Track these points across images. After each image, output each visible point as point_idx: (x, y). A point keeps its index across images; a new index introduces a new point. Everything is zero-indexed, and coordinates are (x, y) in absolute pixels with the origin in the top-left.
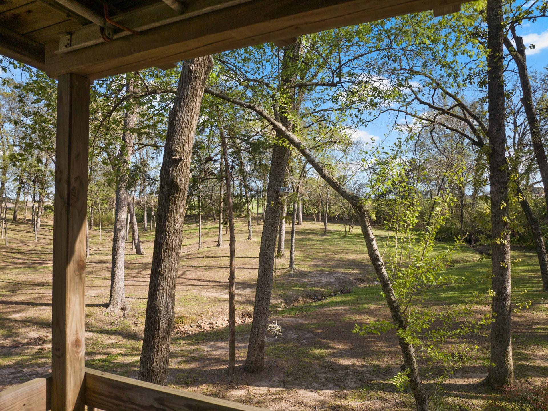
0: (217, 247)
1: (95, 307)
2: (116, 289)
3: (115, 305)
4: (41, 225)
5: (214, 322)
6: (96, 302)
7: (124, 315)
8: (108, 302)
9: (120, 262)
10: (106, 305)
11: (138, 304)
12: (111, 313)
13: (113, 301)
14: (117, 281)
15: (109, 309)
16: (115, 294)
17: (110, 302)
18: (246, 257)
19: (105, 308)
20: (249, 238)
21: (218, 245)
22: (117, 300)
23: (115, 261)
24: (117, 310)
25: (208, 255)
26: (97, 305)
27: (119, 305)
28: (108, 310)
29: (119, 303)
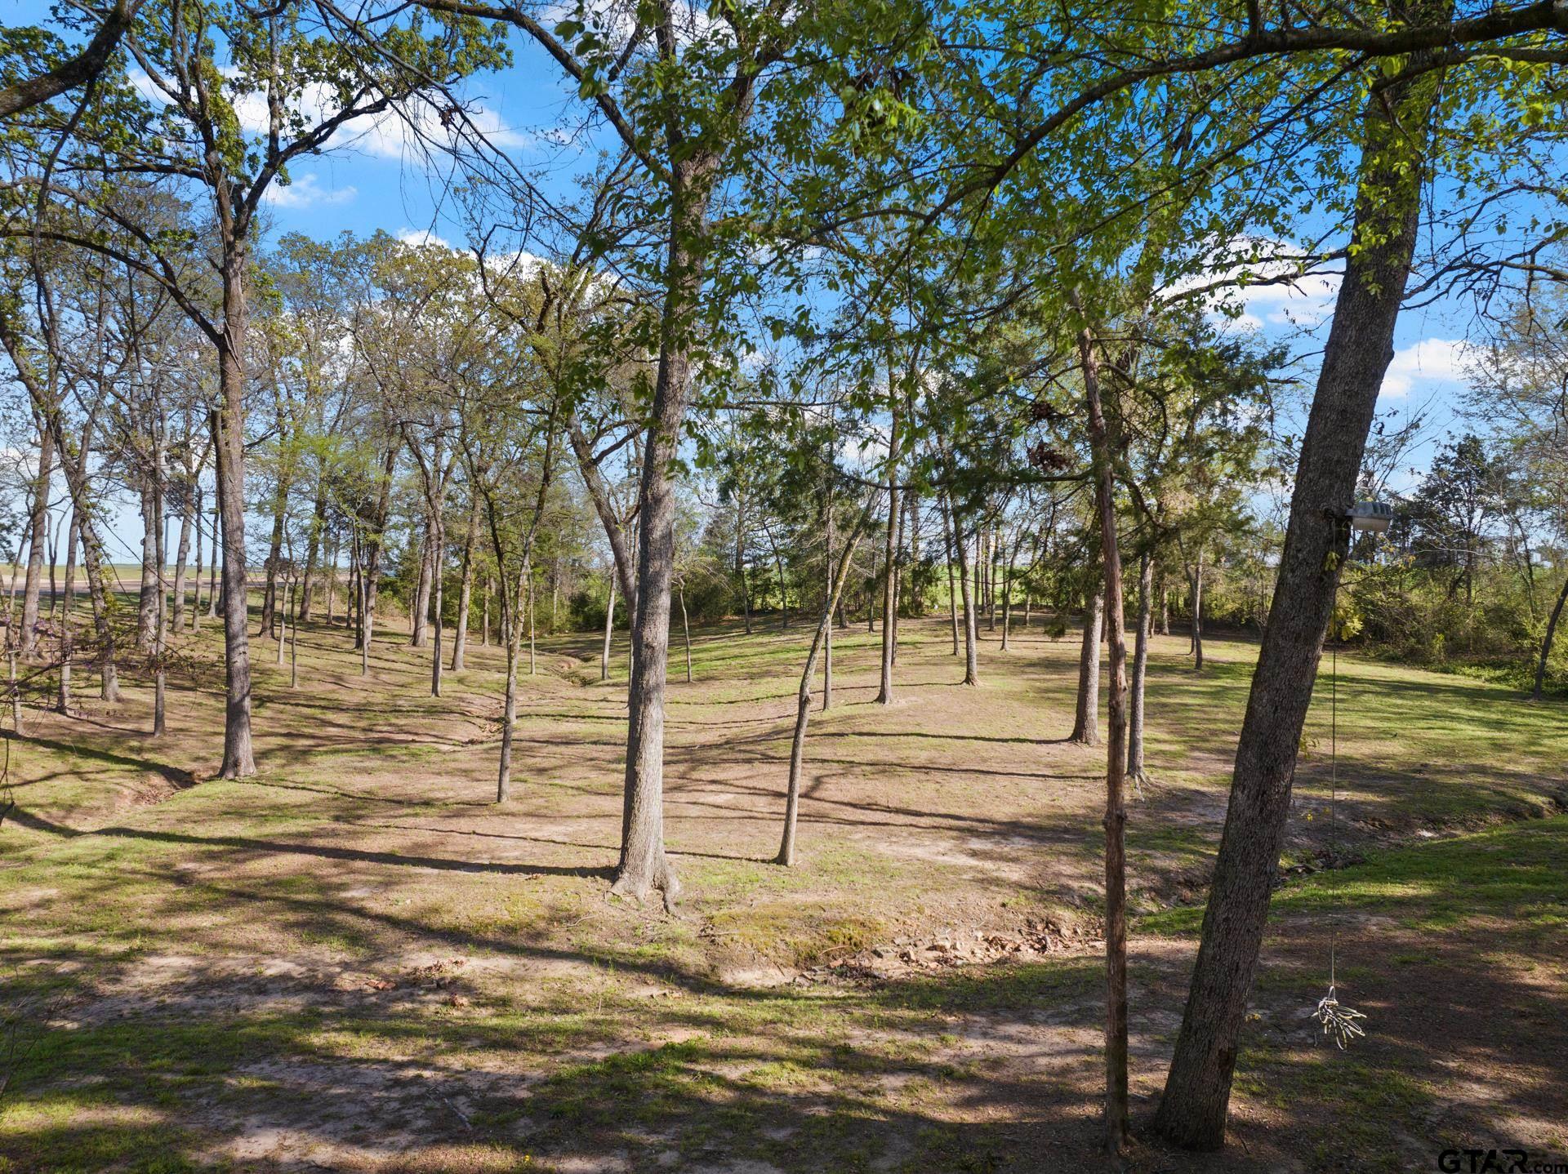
0: (876, 705)
1: (579, 879)
2: (639, 827)
3: (637, 873)
4: (374, 633)
5: (948, 945)
6: (575, 862)
7: (666, 907)
8: (615, 862)
9: (652, 746)
10: (611, 874)
11: (698, 872)
12: (628, 899)
13: (630, 861)
14: (645, 803)
15: (619, 884)
16: (637, 841)
17: (622, 861)
18: (976, 738)
19: (607, 883)
20: (968, 679)
21: (881, 699)
22: (644, 858)
23: (639, 739)
24: (645, 890)
25: (857, 730)
26: (583, 872)
27: (649, 874)
28: (619, 887)
29: (649, 867)
